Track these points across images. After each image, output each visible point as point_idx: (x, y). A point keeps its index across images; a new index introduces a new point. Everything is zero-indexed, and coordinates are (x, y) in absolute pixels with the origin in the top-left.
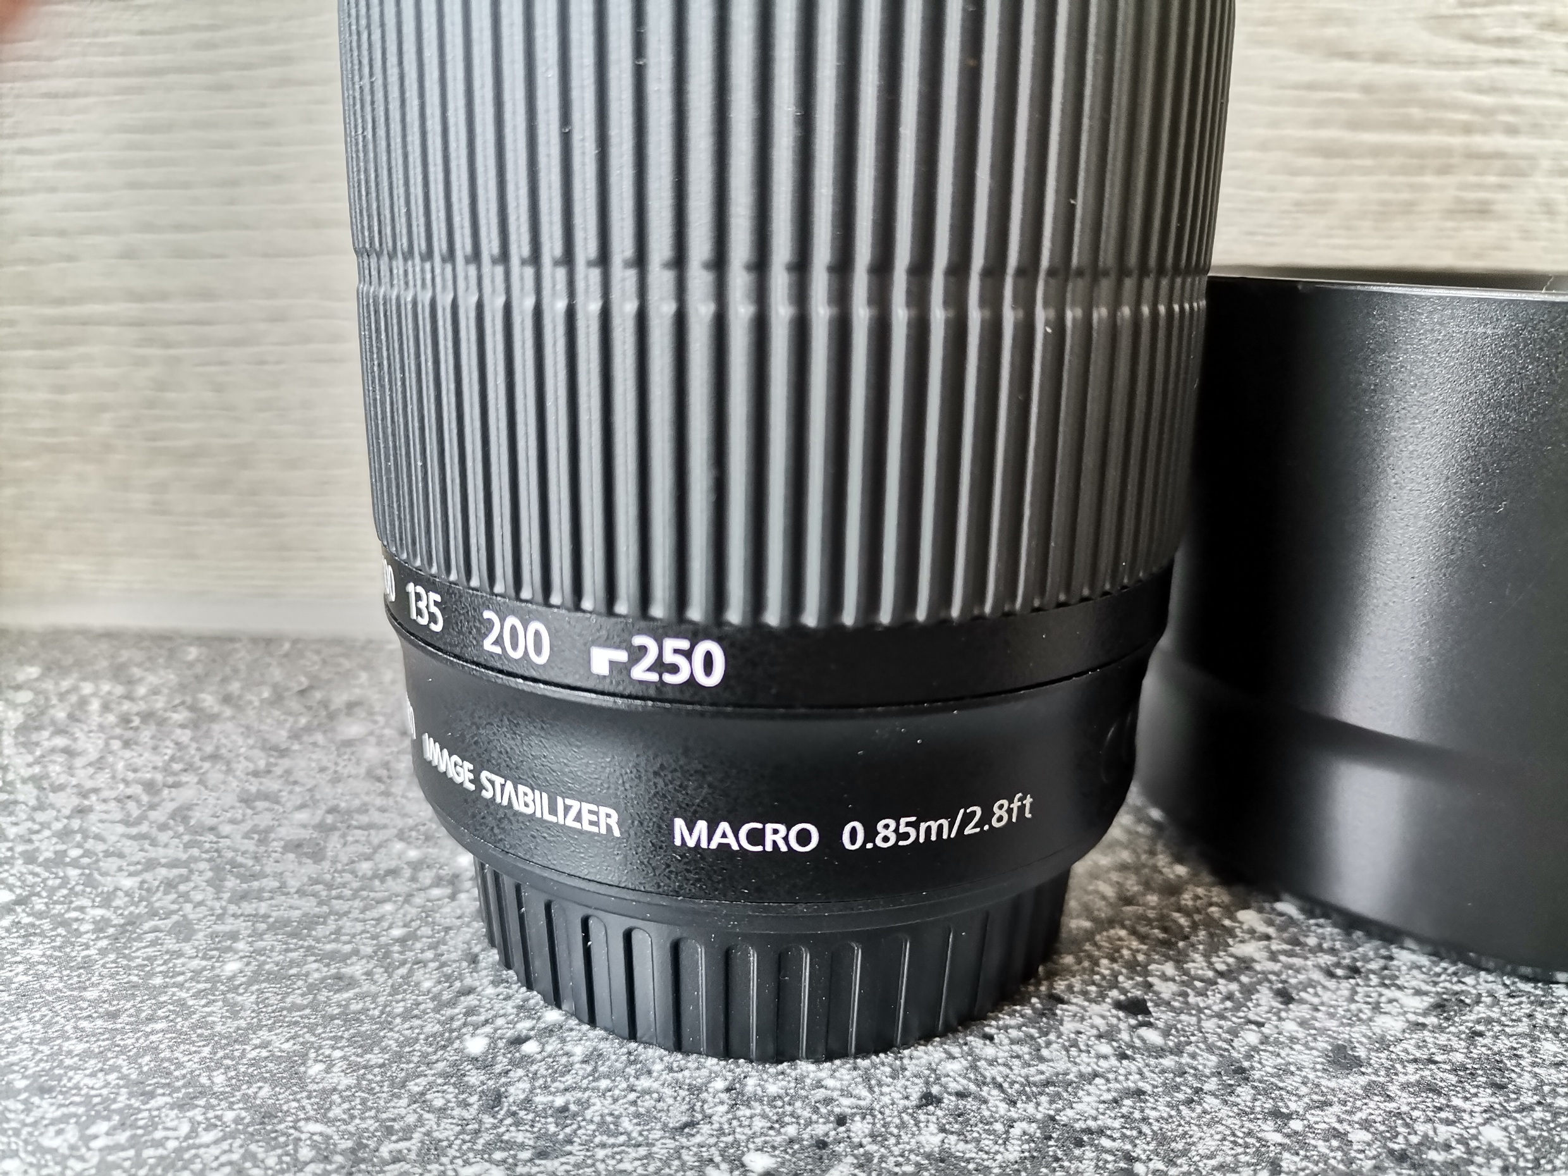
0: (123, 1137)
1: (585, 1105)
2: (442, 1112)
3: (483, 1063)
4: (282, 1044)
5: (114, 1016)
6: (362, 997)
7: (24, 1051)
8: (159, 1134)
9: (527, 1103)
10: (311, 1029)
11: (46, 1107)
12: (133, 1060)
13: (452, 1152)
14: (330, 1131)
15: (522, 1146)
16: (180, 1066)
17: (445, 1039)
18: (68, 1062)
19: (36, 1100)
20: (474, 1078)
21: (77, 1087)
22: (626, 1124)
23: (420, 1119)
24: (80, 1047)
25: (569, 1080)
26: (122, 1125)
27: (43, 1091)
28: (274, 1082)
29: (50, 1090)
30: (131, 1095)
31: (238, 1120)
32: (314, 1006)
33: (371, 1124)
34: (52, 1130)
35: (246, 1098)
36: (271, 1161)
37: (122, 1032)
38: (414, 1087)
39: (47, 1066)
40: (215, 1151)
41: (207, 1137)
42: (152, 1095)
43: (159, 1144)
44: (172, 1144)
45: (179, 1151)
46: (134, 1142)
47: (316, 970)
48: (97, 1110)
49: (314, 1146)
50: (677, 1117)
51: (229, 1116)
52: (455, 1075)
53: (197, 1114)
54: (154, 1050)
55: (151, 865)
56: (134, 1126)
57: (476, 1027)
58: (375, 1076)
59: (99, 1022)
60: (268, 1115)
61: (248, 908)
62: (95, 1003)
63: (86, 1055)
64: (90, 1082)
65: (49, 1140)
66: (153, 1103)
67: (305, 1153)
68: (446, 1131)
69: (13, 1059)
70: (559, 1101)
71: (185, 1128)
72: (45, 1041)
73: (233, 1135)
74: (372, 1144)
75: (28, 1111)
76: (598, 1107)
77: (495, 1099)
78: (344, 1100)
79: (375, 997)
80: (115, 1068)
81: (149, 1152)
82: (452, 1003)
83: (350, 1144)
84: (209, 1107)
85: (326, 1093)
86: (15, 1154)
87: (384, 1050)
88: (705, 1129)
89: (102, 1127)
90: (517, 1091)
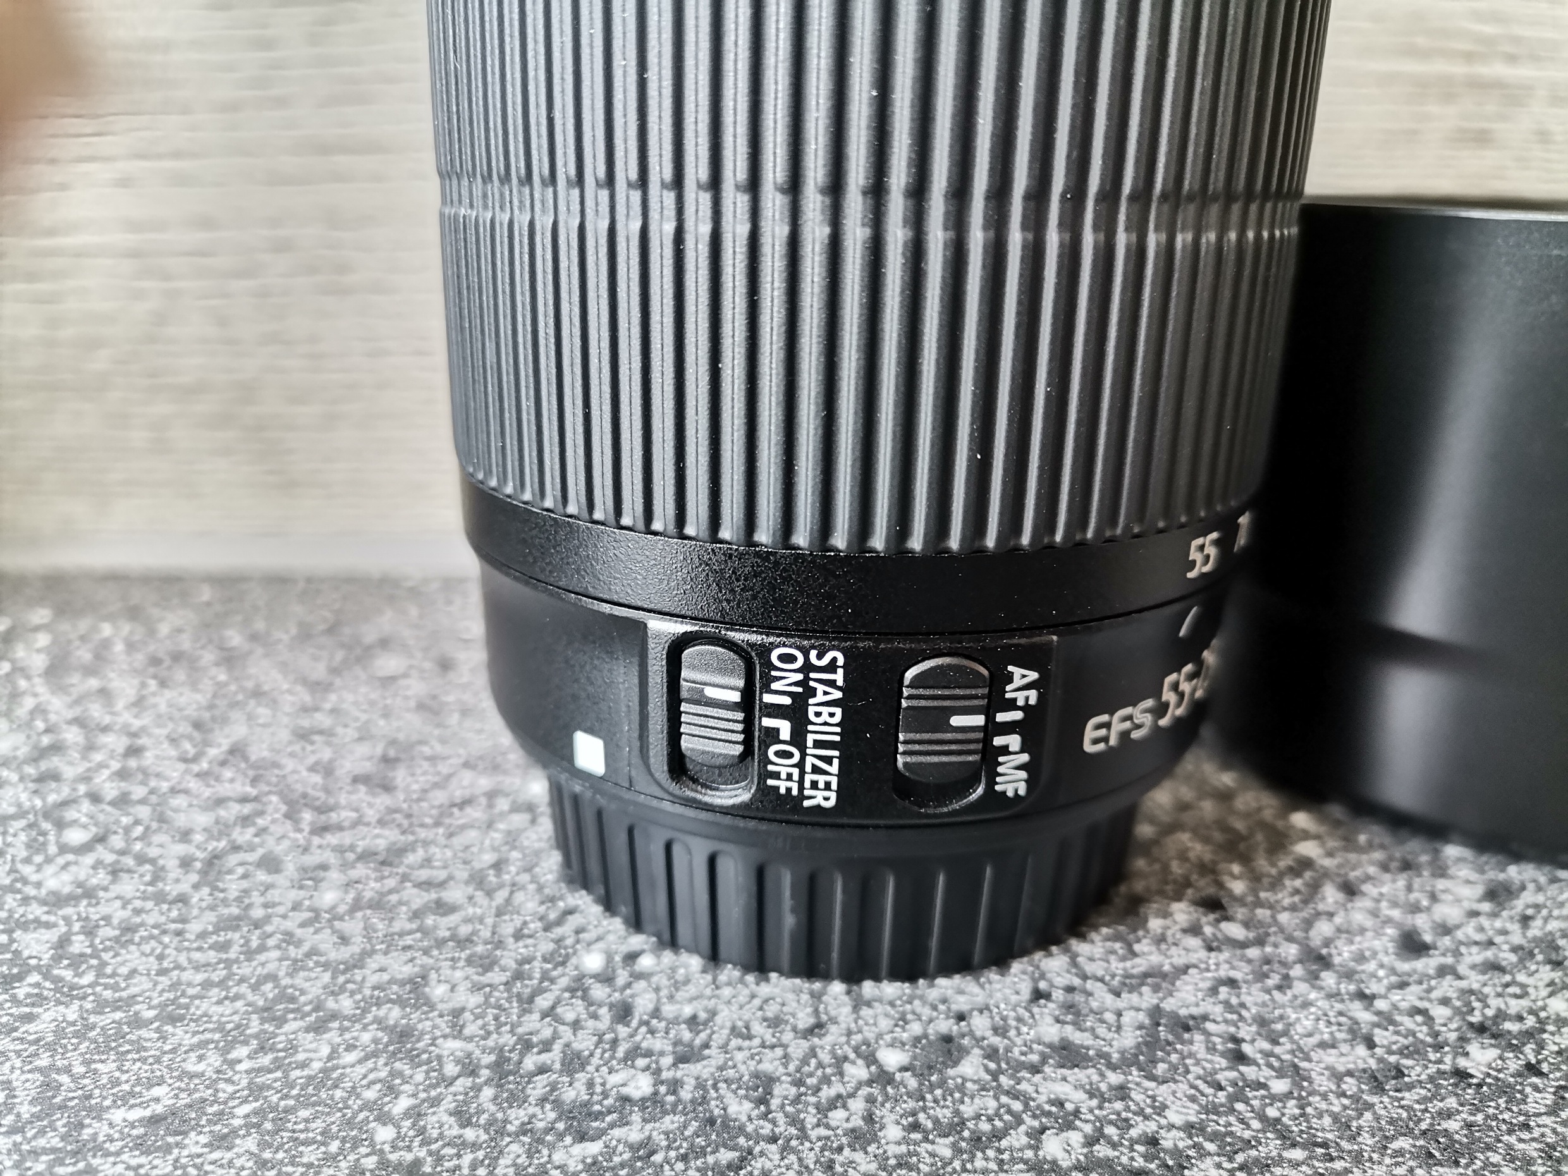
0: (266, 1060)
1: (713, 1013)
2: (576, 1025)
3: (606, 978)
4: (400, 967)
5: (224, 947)
6: (467, 920)
7: (140, 984)
8: (301, 1057)
9: (656, 1013)
10: (426, 952)
11: (180, 1035)
12: (255, 988)
13: (595, 1061)
14: (470, 1047)
15: (662, 1054)
16: (303, 992)
17: (559, 958)
18: (191, 991)
19: (169, 1028)
20: (599, 992)
21: (205, 1015)
22: (758, 1028)
23: (555, 1031)
24: (199, 977)
25: (692, 990)
26: (262, 1049)
27: (174, 1020)
28: (400, 1002)
29: (181, 1018)
30: (263, 1021)
31: (376, 1041)
32: (424, 931)
33: (508, 1040)
34: (193, 1056)
35: (378, 1021)
36: (419, 1077)
37: (237, 961)
38: (543, 1002)
39: (171, 996)
40: (361, 1070)
41: (350, 1058)
42: (281, 1021)
43: (303, 1065)
44: (316, 1065)
45: (324, 1070)
46: (278, 1064)
47: (418, 898)
48: (232, 1037)
49: (458, 1062)
50: (805, 1019)
51: (366, 1037)
52: (578, 988)
53: (333, 1036)
54: (272, 977)
55: (220, 802)
56: (272, 1049)
57: (589, 944)
58: (500, 994)
59: (212, 953)
60: (403, 1035)
61: (332, 839)
62: (202, 935)
63: (207, 985)
64: (220, 1009)
65: (191, 1066)
66: (287, 1028)
67: (451, 1069)
68: (584, 1042)
69: (133, 990)
70: (688, 1011)
71: (325, 1051)
72: (162, 972)
73: (375, 1054)
74: (515, 1056)
75: (163, 1038)
76: (725, 1017)
77: (623, 1013)
78: (477, 1017)
79: (481, 920)
80: (237, 997)
81: (295, 1074)
82: (559, 922)
83: (493, 1058)
84: (343, 1030)
85: (457, 1013)
86: (161, 1082)
87: (503, 970)
88: (833, 1029)
89: (241, 1052)
90: (643, 1003)
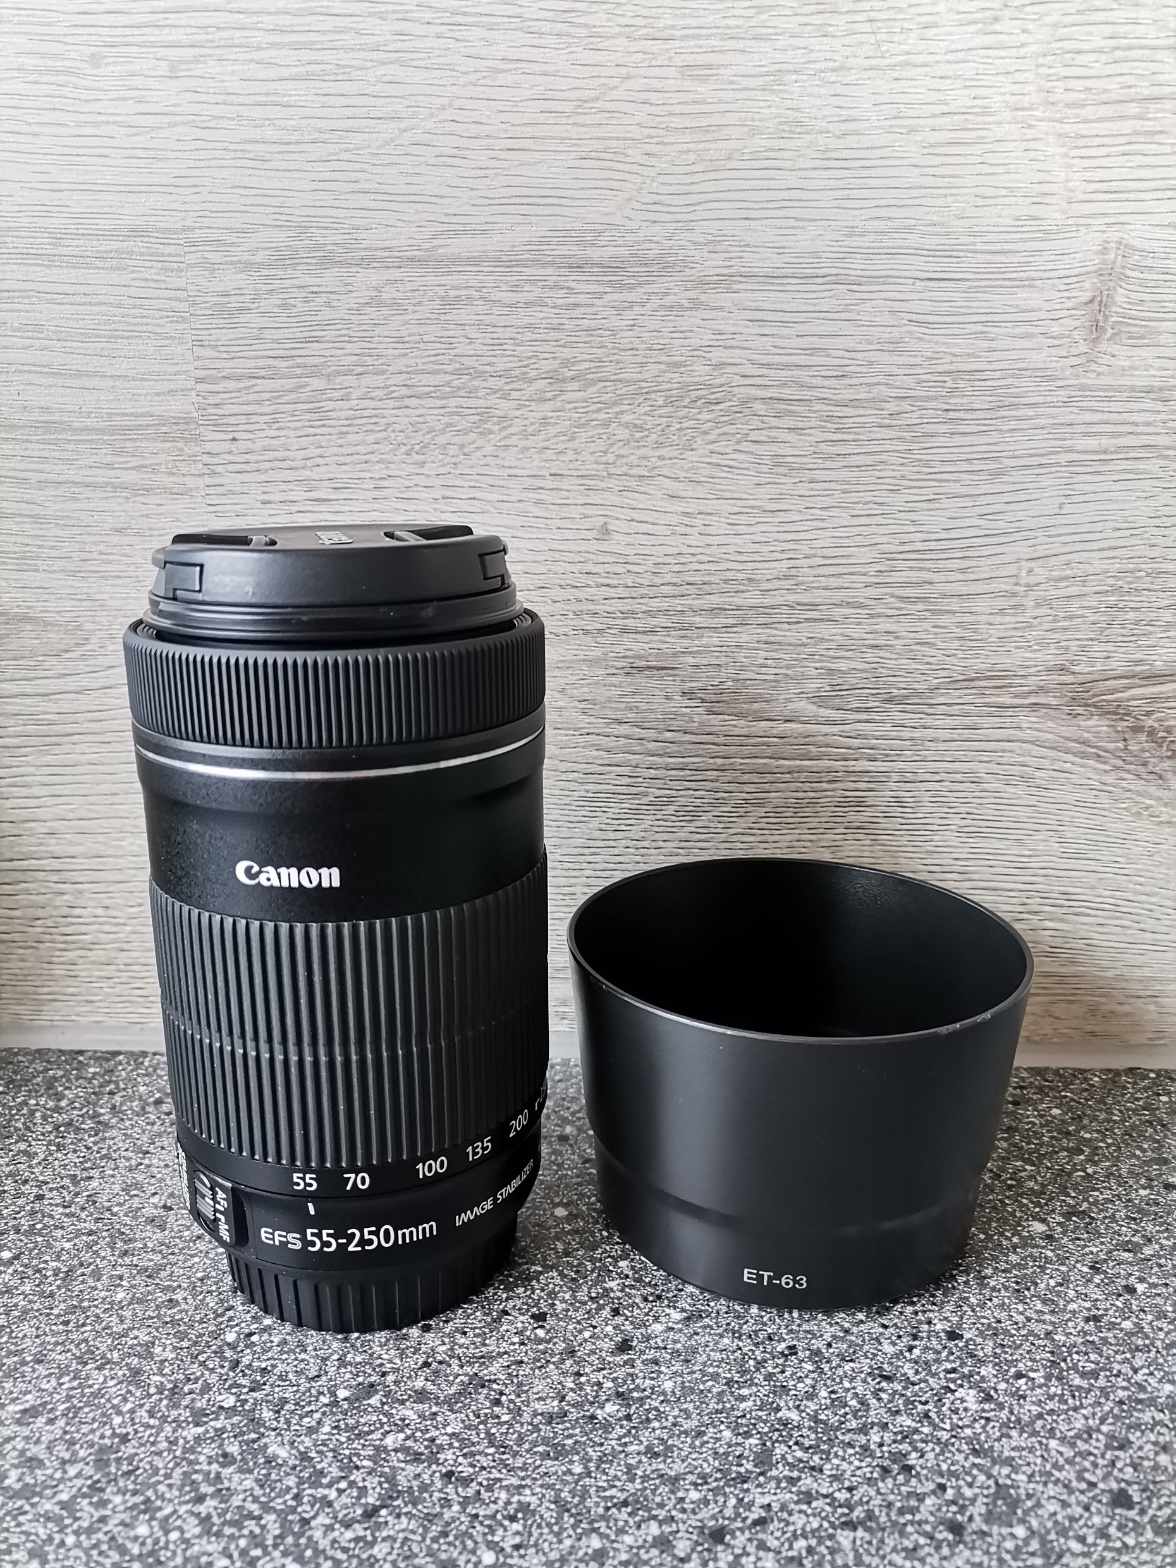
0: (75, 1384)
1: (274, 1366)
2: (212, 1370)
3: (232, 1346)
4: (144, 1337)
5: (66, 1323)
6: (181, 1311)
7: (28, 1342)
8: (90, 1382)
9: (249, 1367)
10: (157, 1330)
11: (41, 1370)
12: (77, 1346)
13: (215, 1389)
14: (163, 1380)
15: (245, 1386)
16: (98, 1349)
17: (215, 1335)
18: (49, 1347)
19: (36, 1366)
20: (228, 1353)
21: (54, 1360)
22: (290, 1376)
23: (203, 1374)
24: (54, 1340)
25: (270, 1354)
26: (74, 1378)
27: (39, 1362)
28: (139, 1356)
29: (42, 1361)
30: (78, 1363)
31: (124, 1375)
32: (158, 1317)
33: (181, 1377)
34: (45, 1380)
35: (127, 1364)
36: (138, 1394)
37: (71, 1331)
38: (201, 1358)
39: (39, 1349)
40: (114, 1389)
41: (111, 1383)
42: (86, 1364)
43: (90, 1386)
44: (96, 1387)
45: (100, 1390)
46: (80, 1386)
47: (161, 1297)
48: (63, 1371)
49: (156, 1387)
50: (313, 1373)
51: (120, 1373)
52: (219, 1353)
53: (106, 1372)
54: (86, 1341)
55: (79, 1233)
56: (79, 1378)
57: (232, 1327)
58: (184, 1353)
59: (61, 1327)
60: (136, 1372)
61: (127, 1260)
62: (58, 1316)
63: (57, 1343)
64: (59, 1357)
65: (44, 1386)
66: (88, 1367)
67: (152, 1390)
68: (213, 1379)
69: (24, 1346)
70: (263, 1365)
71: (101, 1379)
72: (37, 1337)
73: (121, 1382)
74: (181, 1385)
75: (34, 1371)
76: (281, 1367)
77: (236, 1364)
78: (171, 1365)
79: (187, 1311)
80: (69, 1350)
81: (87, 1390)
82: (222, 1315)
83: (171, 1386)
84: (111, 1369)
85: (163, 1362)
86: (30, 1392)
87: (189, 1340)
88: (324, 1378)
89: (66, 1379)
90: (246, 1361)
